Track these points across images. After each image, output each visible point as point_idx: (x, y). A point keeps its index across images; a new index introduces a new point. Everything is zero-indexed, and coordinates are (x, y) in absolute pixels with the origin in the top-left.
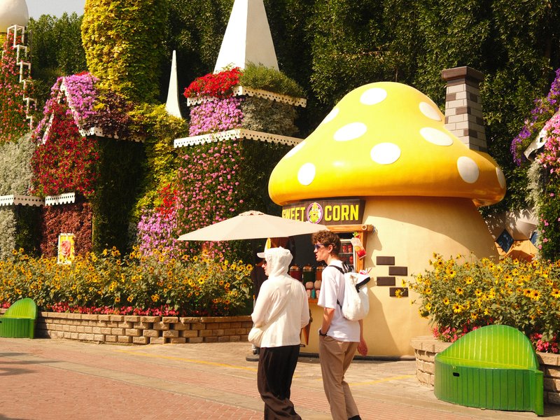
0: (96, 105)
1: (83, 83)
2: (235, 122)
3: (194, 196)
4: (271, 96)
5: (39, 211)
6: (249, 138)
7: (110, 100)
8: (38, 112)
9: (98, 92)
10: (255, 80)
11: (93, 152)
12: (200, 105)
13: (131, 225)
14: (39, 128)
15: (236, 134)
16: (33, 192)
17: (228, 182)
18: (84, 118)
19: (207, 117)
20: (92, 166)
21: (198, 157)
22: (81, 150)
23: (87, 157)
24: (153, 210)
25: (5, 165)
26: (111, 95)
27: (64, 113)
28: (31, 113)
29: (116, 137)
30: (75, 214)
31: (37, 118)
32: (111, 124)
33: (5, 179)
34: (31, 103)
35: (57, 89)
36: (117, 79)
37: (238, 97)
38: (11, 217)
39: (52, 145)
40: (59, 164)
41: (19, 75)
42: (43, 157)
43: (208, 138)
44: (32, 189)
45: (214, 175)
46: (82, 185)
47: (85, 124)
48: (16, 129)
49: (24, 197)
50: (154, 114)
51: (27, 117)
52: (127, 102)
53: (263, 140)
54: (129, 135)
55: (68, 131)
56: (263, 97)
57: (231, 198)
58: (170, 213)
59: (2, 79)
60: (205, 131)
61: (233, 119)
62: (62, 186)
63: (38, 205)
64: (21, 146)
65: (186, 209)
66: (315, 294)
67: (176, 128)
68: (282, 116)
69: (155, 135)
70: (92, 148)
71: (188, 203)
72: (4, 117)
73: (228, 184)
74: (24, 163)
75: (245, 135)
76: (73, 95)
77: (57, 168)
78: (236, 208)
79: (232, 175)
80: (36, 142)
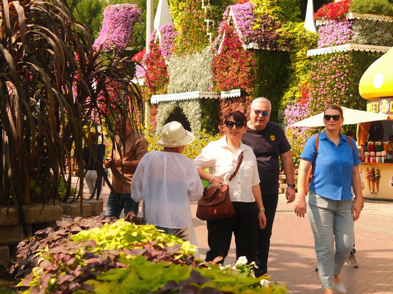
0: (254, 25)
1: (245, 10)
2: (347, 38)
3: (320, 91)
4: (375, 18)
5: (217, 101)
6: (356, 50)
7: (264, 21)
8: (214, 29)
9: (256, 16)
10: (361, 7)
11: (252, 60)
12: (324, 25)
13: (280, 111)
14: (215, 43)
15: (347, 47)
16: (212, 89)
17: (342, 82)
18: (245, 36)
19: (328, 35)
20: (251, 70)
21: (322, 64)
22: (243, 58)
23: (248, 64)
24: (295, 101)
25: (193, 69)
26: (265, 17)
27: (232, 32)
28: (210, 31)
29: (268, 49)
30: (241, 104)
31: (215, 34)
32: (263, 40)
33: (193, 79)
34: (211, 23)
35: (227, 14)
36: (269, 5)
37: (349, 20)
38: (198, 107)
39: (224, 55)
40: (230, 69)
41: (201, 3)
42: (219, 63)
43: (329, 50)
44: (212, 86)
45: (333, 77)
46: (245, 84)
47: (246, 41)
48: (200, 42)
49: (207, 92)
50: (296, 30)
51: (208, 34)
52: (276, 22)
53: (367, 50)
54: (277, 47)
55: (235, 46)
56: (368, 19)
57: (344, 93)
58: (306, 103)
59: (190, 6)
60: (327, 45)
61: (346, 37)
62: (232, 84)
63: (216, 98)
64: (204, 55)
65: (315, 100)
66: (381, 160)
67: (311, 41)
68: (383, 32)
69: (296, 46)
70: (251, 57)
71: (316, 96)
72: (192, 34)
73: (342, 83)
74: (206, 68)
75: (353, 48)
76: (237, 20)
77: (228, 71)
78: (347, 100)
79: (344, 77)
80: (214, 53)
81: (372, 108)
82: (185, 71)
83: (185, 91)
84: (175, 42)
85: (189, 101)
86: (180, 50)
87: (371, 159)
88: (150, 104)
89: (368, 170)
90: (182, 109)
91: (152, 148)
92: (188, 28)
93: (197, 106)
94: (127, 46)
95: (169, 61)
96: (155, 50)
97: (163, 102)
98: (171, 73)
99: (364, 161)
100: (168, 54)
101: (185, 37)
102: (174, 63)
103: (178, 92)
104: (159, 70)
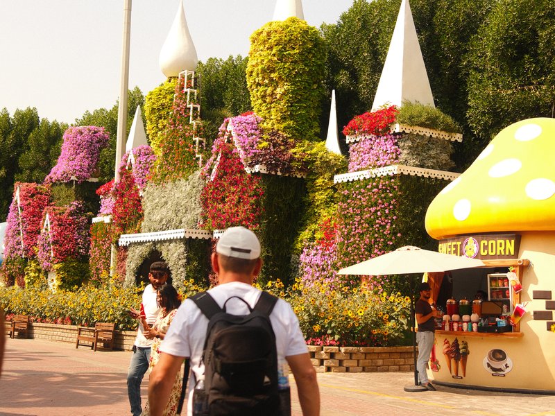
0: (260, 143)
1: (248, 124)
2: (392, 158)
3: (354, 230)
4: (427, 132)
5: (208, 243)
6: (406, 173)
7: (273, 138)
8: (206, 150)
9: (262, 131)
10: (411, 118)
11: (257, 188)
12: (358, 142)
13: (294, 257)
14: (207, 166)
15: (394, 169)
16: (202, 226)
17: (386, 216)
18: (249, 156)
19: (365, 154)
20: (257, 201)
21: (357, 192)
22: (246, 186)
23: (252, 193)
24: (315, 243)
25: (176, 200)
26: (274, 134)
27: (231, 152)
28: (200, 152)
29: (279, 173)
31: (206, 156)
32: (274, 162)
33: (176, 214)
34: (201, 142)
35: (224, 129)
36: (280, 118)
37: (395, 134)
38: (182, 250)
39: (219, 182)
40: (226, 200)
41: (189, 116)
42: (212, 193)
43: (366, 174)
44: (201, 223)
45: (373, 210)
46: (248, 219)
47: (250, 162)
48: (186, 166)
49: (194, 230)
50: (314, 151)
51: (197, 156)
52: (289, 140)
53: (420, 175)
54: (291, 172)
55: (235, 169)
56: (420, 133)
57: (389, 232)
58: (331, 246)
59: (174, 121)
60: (363, 167)
61: (390, 156)
62: (229, 220)
63: (207, 238)
64: (191, 183)
65: (346, 242)
66: (472, 327)
67: (336, 164)
68: (438, 152)
69: (316, 171)
70: (257, 184)
71: (347, 236)
72: (176, 155)
73: (386, 219)
74: (194, 198)
75: (402, 171)
76: (239, 135)
77: (224, 203)
78: (394, 242)
79: (390, 209)
80: (205, 179)
81: (449, 250)
82: (166, 203)
83: (165, 230)
84: (152, 168)
85: (170, 241)
86: (159, 177)
87: (455, 325)
88: (117, 246)
89: (447, 342)
90: (161, 253)
91: (119, 304)
92: (171, 149)
93: (181, 248)
94: (91, 176)
95: (144, 191)
96: (127, 178)
97: (135, 243)
98: (147, 206)
99: (443, 328)
100: (143, 183)
101: (167, 161)
102: (151, 194)
103: (155, 230)
104: (131, 203)
